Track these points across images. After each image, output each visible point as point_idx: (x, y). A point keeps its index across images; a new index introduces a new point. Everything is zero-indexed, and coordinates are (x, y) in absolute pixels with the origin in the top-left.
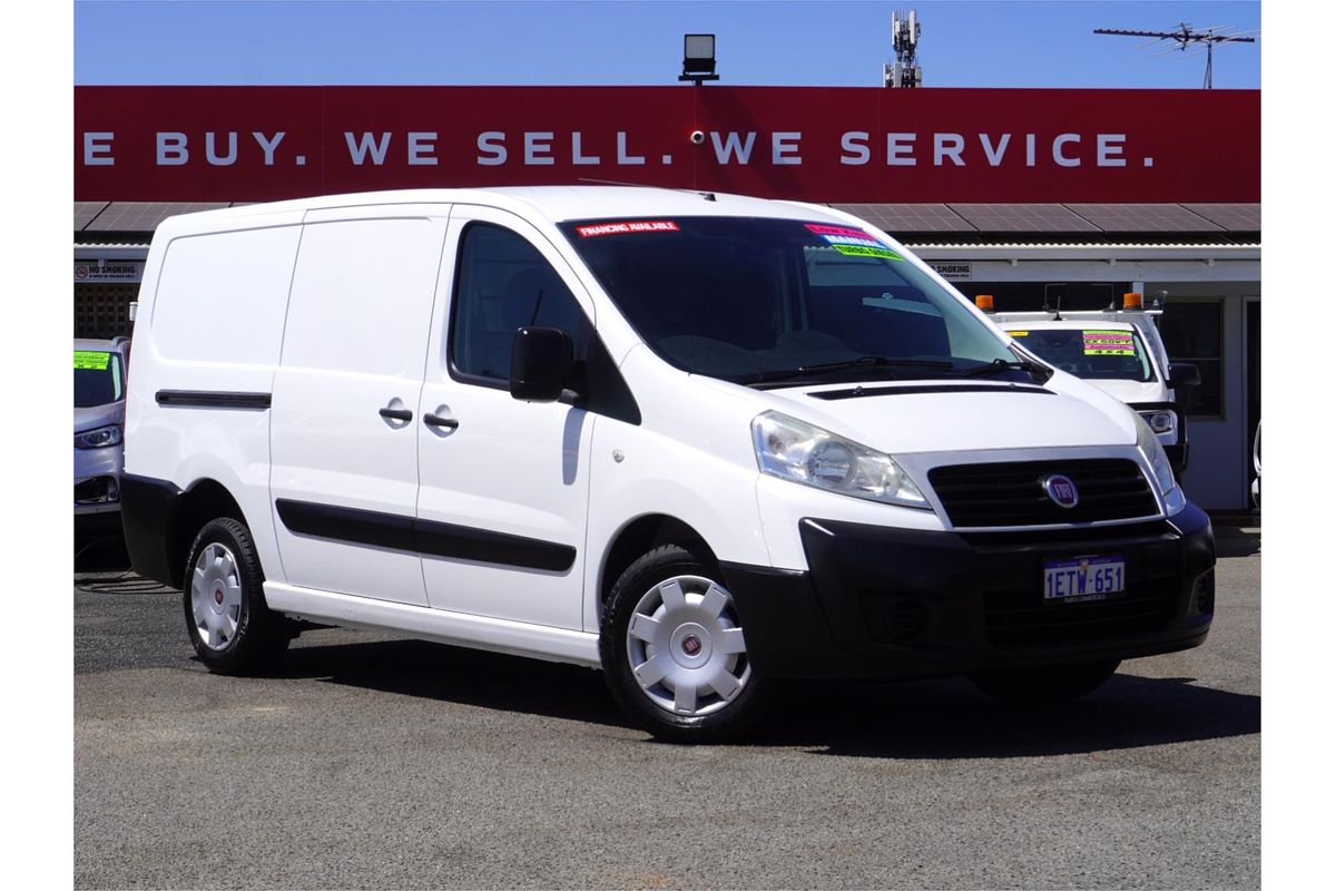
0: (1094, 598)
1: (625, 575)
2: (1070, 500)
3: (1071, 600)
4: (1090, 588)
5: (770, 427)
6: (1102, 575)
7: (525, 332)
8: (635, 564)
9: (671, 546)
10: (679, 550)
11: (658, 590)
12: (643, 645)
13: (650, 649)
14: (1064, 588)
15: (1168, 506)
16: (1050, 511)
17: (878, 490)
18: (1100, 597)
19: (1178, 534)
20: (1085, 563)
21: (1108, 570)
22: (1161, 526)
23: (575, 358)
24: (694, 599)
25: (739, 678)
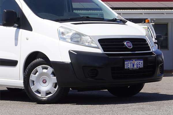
0: (136, 69)
1: (29, 66)
2: (131, 47)
3: (131, 69)
4: (135, 67)
5: (62, 30)
6: (138, 64)
7: (6, 11)
8: (31, 63)
9: (39, 59)
10: (41, 59)
11: (37, 69)
12: (33, 81)
13: (35, 82)
14: (129, 66)
15: (153, 49)
16: (126, 49)
17: (87, 44)
18: (137, 69)
19: (155, 55)
20: (134, 61)
21: (139, 63)
22: (151, 53)
23: (17, 17)
24: (45, 71)
25: (55, 88)
